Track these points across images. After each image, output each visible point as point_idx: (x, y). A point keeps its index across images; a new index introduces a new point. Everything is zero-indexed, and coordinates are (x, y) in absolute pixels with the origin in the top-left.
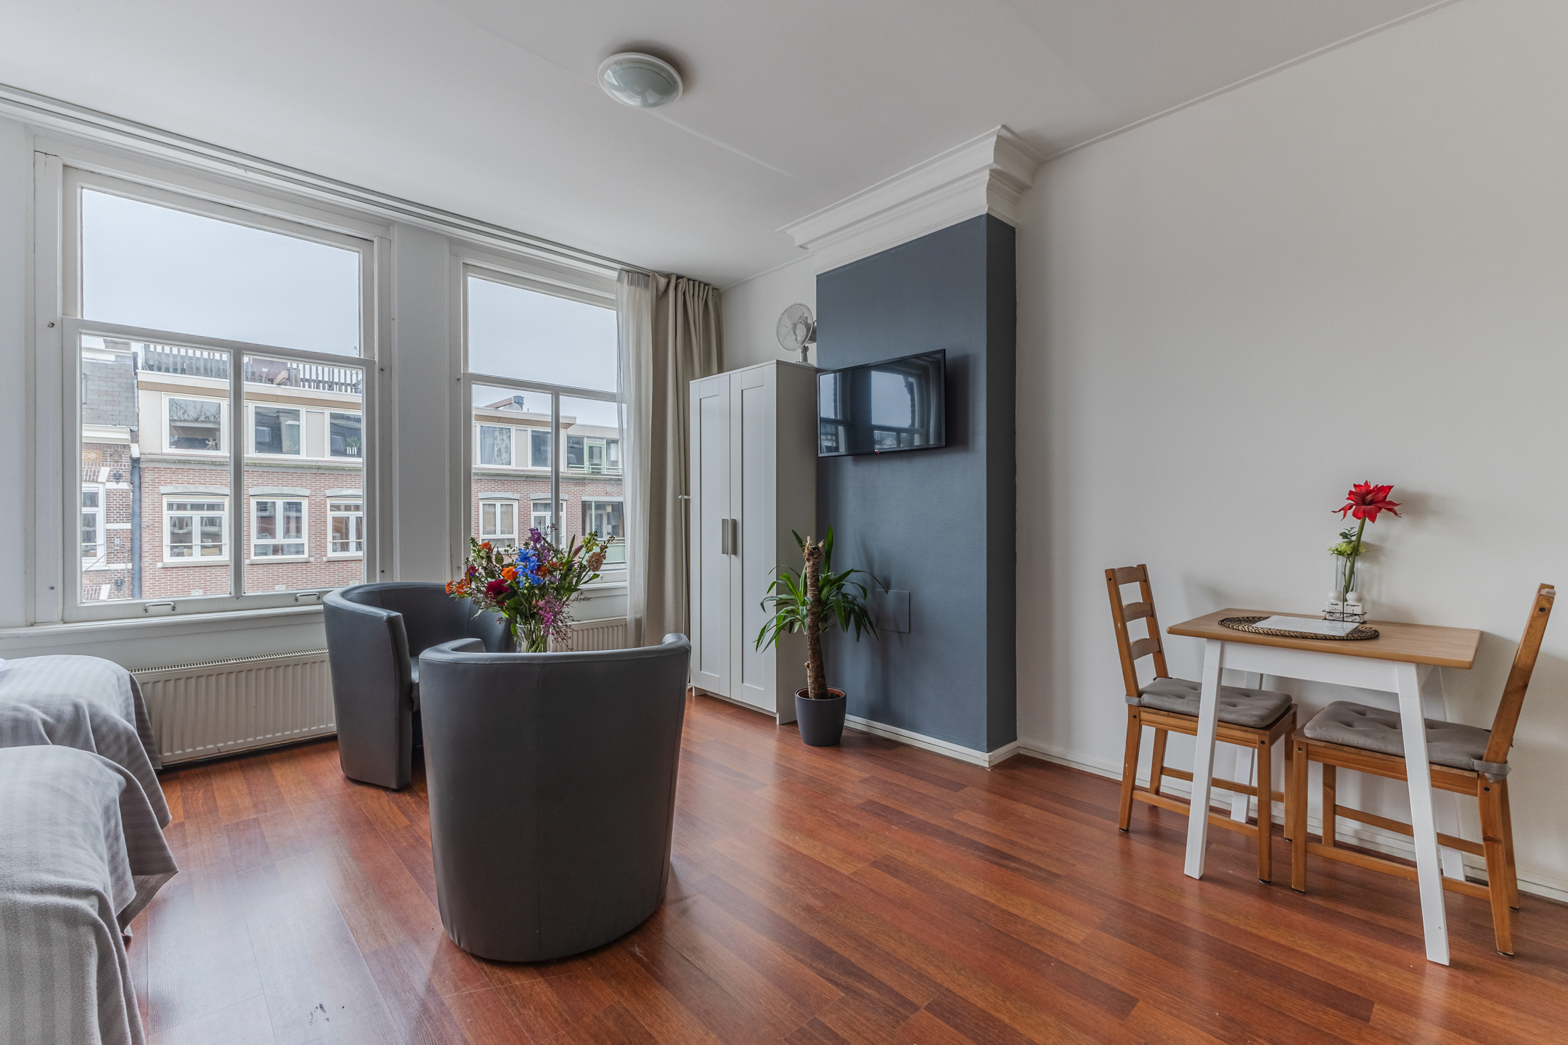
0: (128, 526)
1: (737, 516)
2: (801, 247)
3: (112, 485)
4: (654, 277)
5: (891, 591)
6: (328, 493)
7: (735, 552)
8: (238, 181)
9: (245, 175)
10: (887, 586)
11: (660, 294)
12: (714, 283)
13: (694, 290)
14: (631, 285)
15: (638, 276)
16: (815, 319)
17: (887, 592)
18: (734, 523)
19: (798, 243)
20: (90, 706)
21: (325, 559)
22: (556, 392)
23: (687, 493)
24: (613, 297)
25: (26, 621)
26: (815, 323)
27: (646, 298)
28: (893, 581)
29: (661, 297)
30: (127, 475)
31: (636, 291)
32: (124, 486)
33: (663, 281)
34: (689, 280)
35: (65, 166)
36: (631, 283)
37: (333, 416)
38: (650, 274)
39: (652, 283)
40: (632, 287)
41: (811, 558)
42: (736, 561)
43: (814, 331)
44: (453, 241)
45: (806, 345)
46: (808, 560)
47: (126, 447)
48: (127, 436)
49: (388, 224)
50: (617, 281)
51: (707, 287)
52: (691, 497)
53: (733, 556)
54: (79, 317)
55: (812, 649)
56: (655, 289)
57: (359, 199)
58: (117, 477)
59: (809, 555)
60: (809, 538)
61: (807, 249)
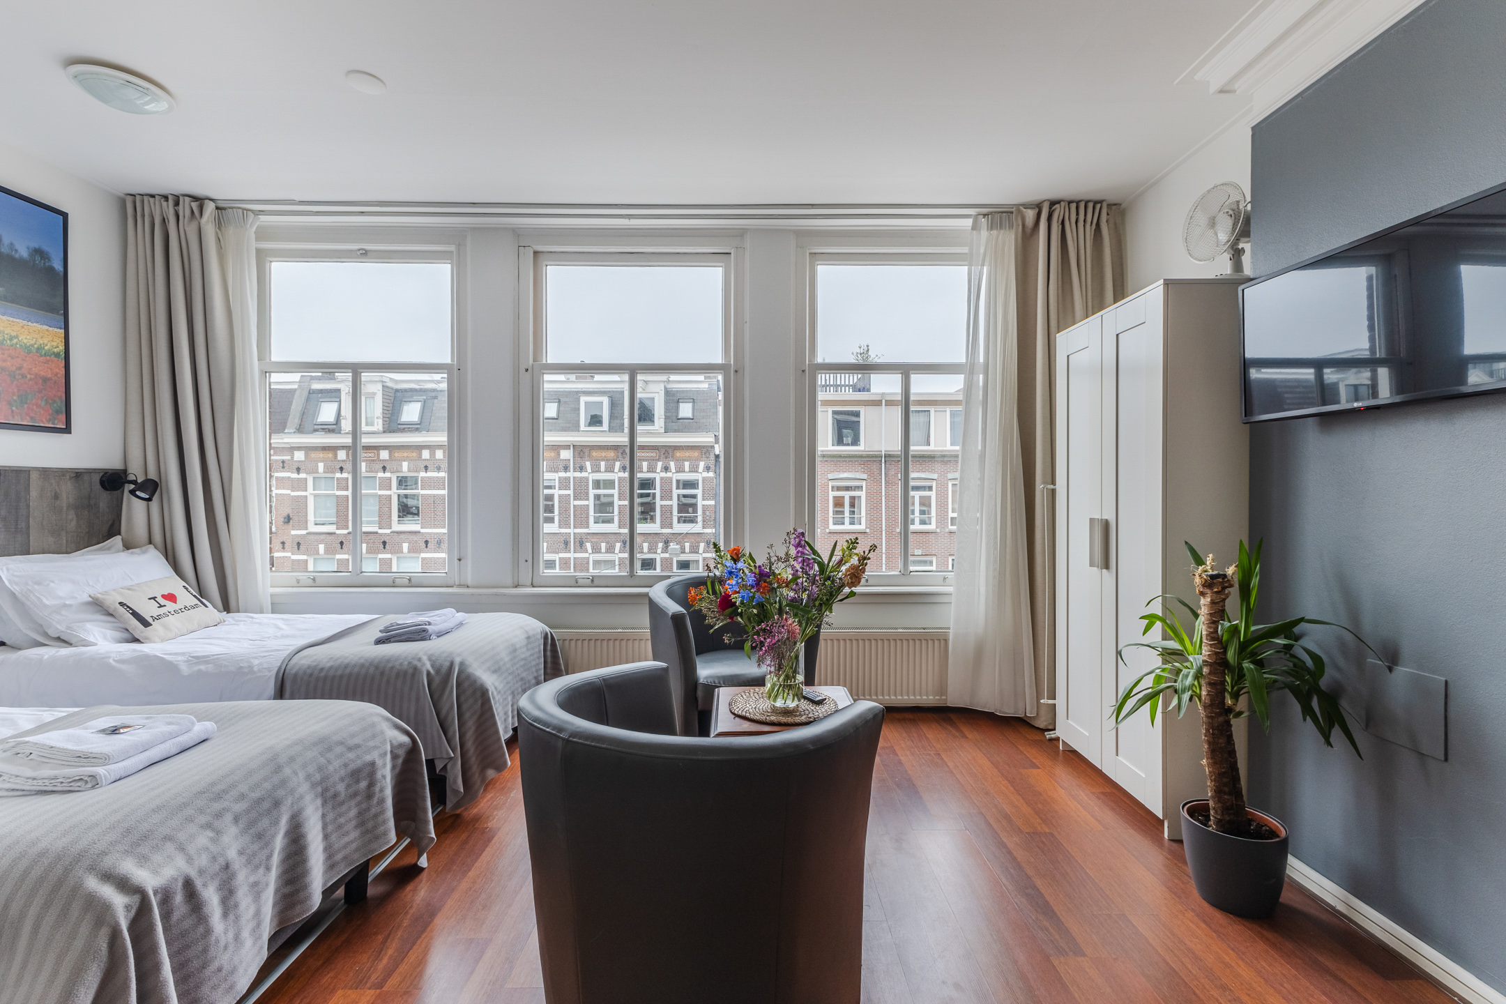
0: (713, 503)
1: (1110, 516)
2: (1222, 91)
3: (705, 474)
4: (1019, 211)
5: (1402, 671)
6: (830, 476)
7: (1106, 565)
8: (627, 231)
9: (629, 223)
10: (1392, 658)
11: (1028, 231)
12: (1111, 198)
13: (1078, 214)
14: (992, 229)
15: (998, 216)
16: (1249, 199)
17: (1390, 669)
18: (1106, 525)
19: (1215, 85)
20: (462, 664)
21: (827, 531)
22: (906, 370)
23: (1053, 483)
24: (965, 250)
25: (513, 583)
26: (1249, 206)
27: (1009, 240)
28: (1406, 649)
29: (1027, 238)
30: (713, 467)
31: (998, 236)
32: (711, 474)
33: (1030, 215)
34: (1070, 202)
35: (535, 253)
36: (991, 227)
37: (834, 413)
38: (1014, 210)
39: (1016, 220)
40: (995, 232)
41: (1208, 591)
42: (1108, 576)
43: (1247, 221)
44: (800, 234)
45: (1241, 246)
46: (1202, 594)
47: (713, 447)
48: (712, 440)
49: (741, 233)
50: (972, 229)
51: (1098, 206)
52: (1057, 487)
53: (1104, 571)
54: (544, 362)
55: (1209, 743)
56: (1020, 227)
57: (710, 217)
58: (708, 469)
59: (1204, 586)
60: (1211, 555)
61: (1235, 91)
